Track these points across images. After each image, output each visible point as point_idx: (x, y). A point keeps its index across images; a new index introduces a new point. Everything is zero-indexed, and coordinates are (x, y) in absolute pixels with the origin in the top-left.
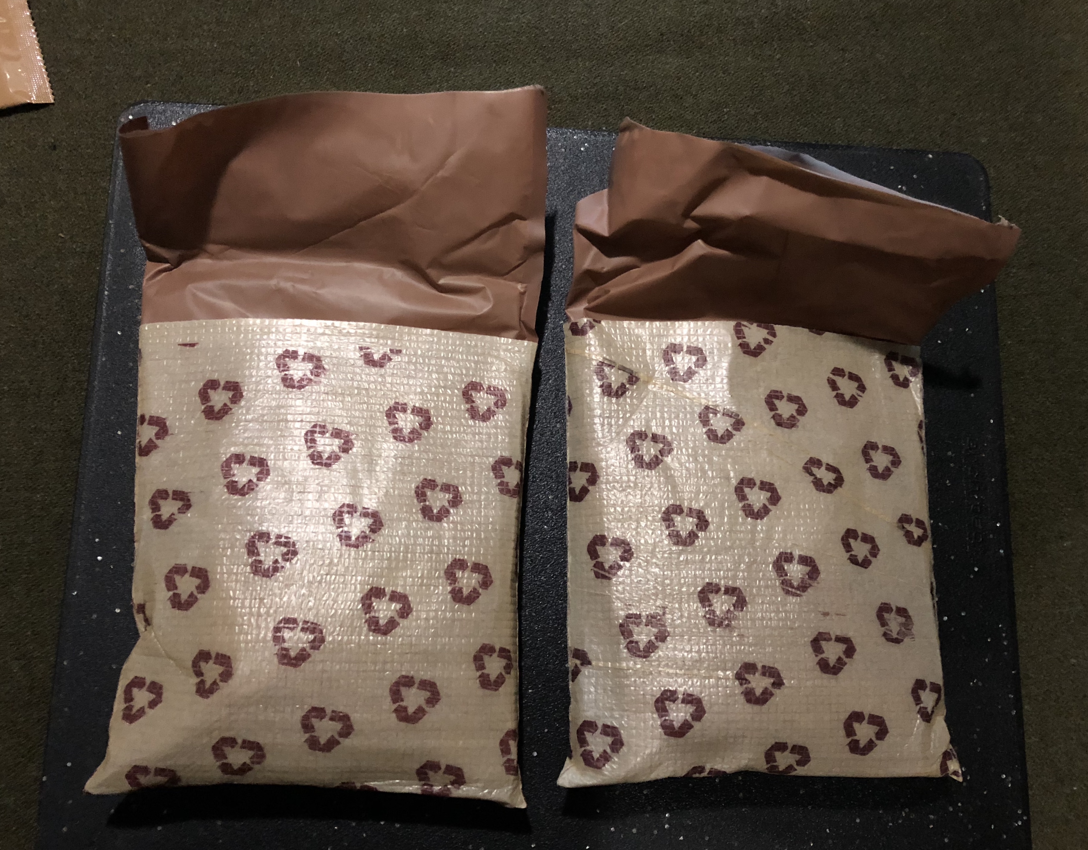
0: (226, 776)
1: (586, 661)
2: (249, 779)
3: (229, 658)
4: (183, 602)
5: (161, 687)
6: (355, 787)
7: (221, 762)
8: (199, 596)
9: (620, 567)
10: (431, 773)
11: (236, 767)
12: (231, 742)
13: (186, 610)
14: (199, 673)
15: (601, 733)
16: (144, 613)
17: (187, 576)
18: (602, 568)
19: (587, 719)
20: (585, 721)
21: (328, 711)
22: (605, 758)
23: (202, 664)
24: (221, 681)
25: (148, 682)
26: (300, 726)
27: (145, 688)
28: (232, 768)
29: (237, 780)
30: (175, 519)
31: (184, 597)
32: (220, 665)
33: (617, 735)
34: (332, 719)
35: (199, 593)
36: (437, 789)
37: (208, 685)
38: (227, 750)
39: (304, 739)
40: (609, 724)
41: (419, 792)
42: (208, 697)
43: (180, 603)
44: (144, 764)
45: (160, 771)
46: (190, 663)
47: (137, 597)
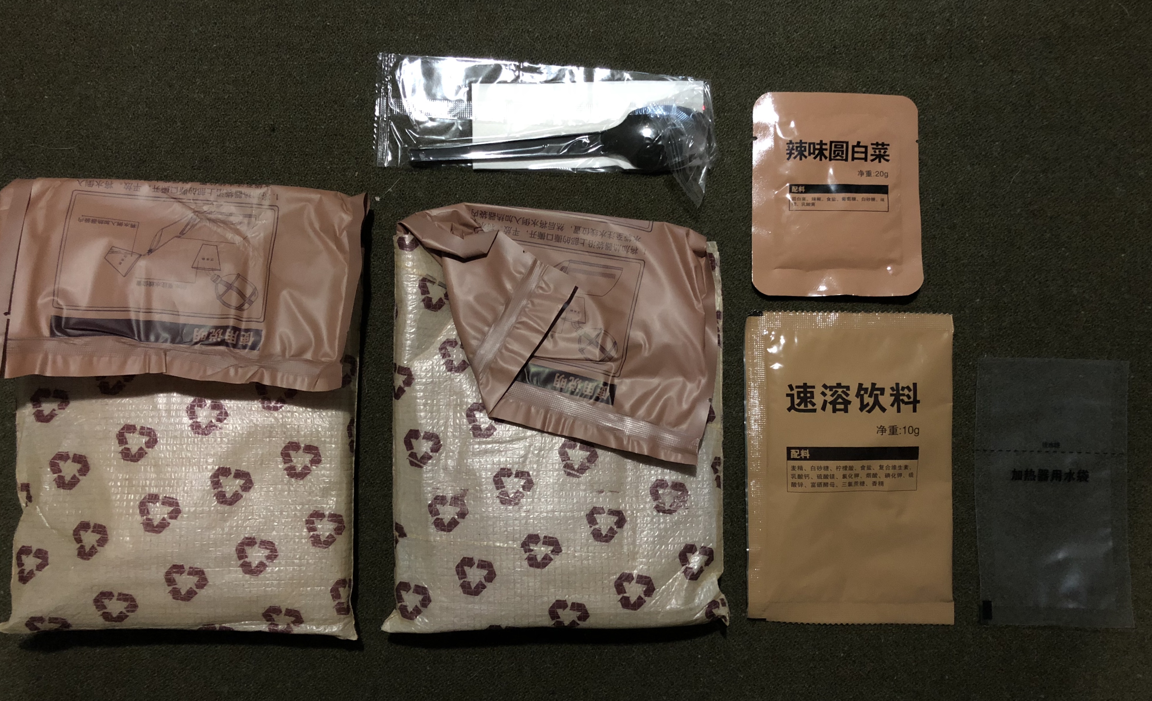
0: (107, 622)
1: (403, 535)
2: (126, 624)
3: (105, 527)
4: (67, 482)
5: (46, 553)
6: (215, 628)
7: (102, 612)
8: (80, 478)
9: (430, 458)
10: (274, 616)
11: (114, 616)
12: (108, 595)
13: (70, 489)
14: (79, 540)
15: (413, 592)
16: (28, 491)
17: (69, 461)
18: (416, 458)
19: (402, 581)
20: (400, 582)
21: (187, 567)
22: (417, 611)
23: (82, 533)
24: (98, 546)
25: (34, 549)
26: (164, 580)
27: (32, 555)
28: (112, 616)
29: (118, 626)
30: (56, 415)
31: (68, 478)
32: (98, 533)
33: (426, 594)
34: (190, 574)
35: (81, 475)
36: (281, 627)
37: (87, 549)
38: (106, 602)
39: (168, 591)
40: (420, 585)
41: (267, 630)
42: (89, 559)
43: (64, 483)
44: (39, 615)
45: (52, 620)
46: (72, 532)
47: (21, 477)
